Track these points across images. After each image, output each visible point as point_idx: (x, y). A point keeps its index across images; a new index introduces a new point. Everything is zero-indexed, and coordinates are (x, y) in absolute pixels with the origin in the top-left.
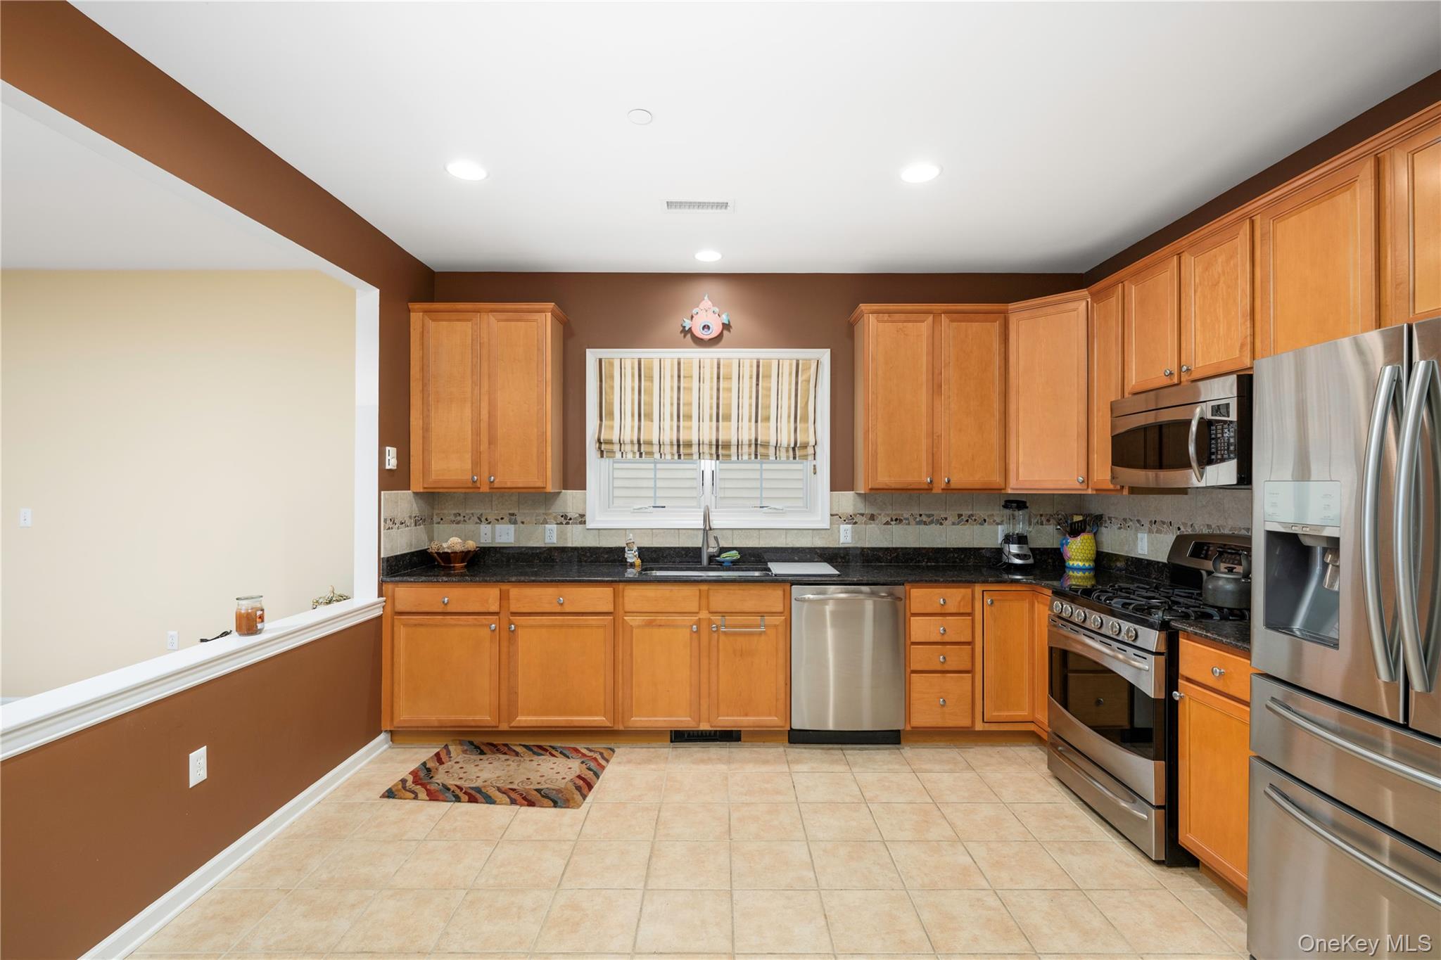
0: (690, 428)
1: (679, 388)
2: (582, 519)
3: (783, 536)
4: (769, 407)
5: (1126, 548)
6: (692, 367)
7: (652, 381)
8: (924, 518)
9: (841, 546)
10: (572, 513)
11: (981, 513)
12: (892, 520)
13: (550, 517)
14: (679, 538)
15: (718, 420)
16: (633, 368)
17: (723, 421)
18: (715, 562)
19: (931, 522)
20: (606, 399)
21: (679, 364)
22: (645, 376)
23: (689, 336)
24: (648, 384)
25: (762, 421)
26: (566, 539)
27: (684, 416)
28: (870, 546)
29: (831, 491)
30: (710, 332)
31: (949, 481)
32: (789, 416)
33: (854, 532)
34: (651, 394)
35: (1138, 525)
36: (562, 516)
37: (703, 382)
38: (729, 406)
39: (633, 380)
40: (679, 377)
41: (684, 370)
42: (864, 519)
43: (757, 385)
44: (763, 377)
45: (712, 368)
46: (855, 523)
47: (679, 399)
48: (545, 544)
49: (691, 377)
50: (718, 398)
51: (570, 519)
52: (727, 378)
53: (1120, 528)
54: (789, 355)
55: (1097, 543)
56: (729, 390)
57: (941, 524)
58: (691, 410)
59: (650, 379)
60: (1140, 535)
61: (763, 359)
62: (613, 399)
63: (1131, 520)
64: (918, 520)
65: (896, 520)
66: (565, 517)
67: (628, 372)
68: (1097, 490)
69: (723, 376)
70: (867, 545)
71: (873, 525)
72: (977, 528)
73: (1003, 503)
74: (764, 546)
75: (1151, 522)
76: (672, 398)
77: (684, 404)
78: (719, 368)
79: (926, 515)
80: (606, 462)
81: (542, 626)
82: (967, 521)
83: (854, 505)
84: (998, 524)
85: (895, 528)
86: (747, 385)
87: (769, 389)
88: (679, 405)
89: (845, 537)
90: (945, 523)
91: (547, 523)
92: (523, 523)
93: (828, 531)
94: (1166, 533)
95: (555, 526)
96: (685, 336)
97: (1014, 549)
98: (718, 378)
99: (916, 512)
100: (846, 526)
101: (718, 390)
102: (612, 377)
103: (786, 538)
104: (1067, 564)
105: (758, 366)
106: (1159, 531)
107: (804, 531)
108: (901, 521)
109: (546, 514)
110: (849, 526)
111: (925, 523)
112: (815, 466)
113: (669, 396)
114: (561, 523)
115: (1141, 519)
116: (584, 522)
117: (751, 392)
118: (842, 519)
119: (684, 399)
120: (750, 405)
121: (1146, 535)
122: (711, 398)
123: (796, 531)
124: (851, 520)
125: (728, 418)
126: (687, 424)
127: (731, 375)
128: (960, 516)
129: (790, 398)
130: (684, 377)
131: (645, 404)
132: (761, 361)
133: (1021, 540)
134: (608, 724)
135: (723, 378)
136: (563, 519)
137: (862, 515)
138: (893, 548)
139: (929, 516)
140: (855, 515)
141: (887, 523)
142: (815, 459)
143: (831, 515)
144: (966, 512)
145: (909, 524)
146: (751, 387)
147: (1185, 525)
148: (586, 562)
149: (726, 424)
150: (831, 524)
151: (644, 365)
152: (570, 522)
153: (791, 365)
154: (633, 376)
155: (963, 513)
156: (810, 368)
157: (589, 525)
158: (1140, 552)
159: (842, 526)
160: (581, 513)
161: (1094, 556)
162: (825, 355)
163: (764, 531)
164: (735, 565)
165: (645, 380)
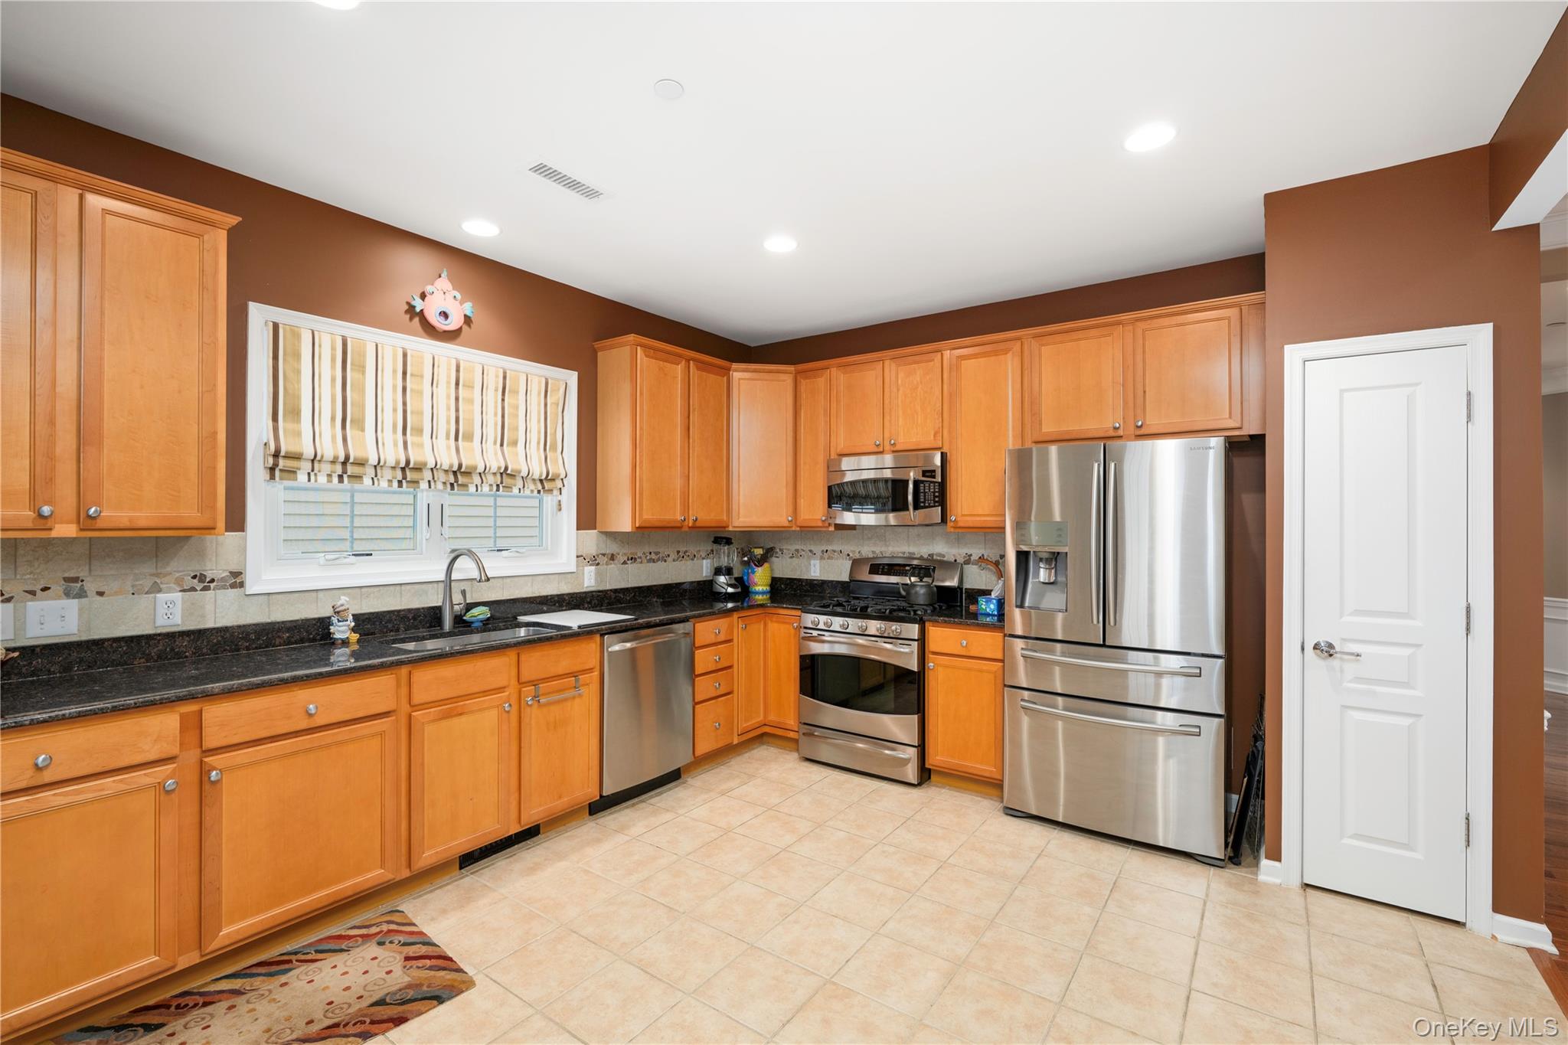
0: (421, 446)
1: (404, 389)
2: (236, 580)
3: (529, 584)
4: (516, 429)
5: (798, 573)
6: (422, 363)
7: (364, 373)
8: (653, 556)
9: (584, 590)
10: (216, 569)
11: (692, 549)
12: (628, 560)
13: (165, 580)
14: (401, 597)
15: (457, 439)
16: (333, 349)
17: (463, 440)
18: (461, 624)
19: (658, 560)
20: (285, 389)
21: (405, 355)
22: (352, 364)
23: (416, 320)
24: (357, 376)
25: (508, 445)
26: (203, 616)
27: (412, 429)
28: (610, 588)
29: (578, 529)
30: (447, 322)
31: (696, 519)
32: (538, 443)
33: (598, 574)
34: (362, 391)
35: (810, 554)
36: (194, 577)
37: (437, 387)
38: (471, 422)
39: (333, 367)
40: (405, 373)
41: (412, 365)
42: (606, 559)
43: (503, 400)
44: (510, 391)
45: (449, 369)
46: (598, 564)
47: (405, 404)
48: (156, 627)
49: (422, 376)
50: (457, 410)
51: (212, 581)
52: (469, 387)
53: (791, 557)
54: (538, 372)
55: (772, 570)
56: (471, 401)
57: (665, 561)
58: (422, 421)
59: (361, 368)
60: (812, 562)
61: (511, 370)
62: (299, 389)
63: (804, 551)
64: (648, 558)
65: (632, 559)
66: (201, 578)
67: (325, 352)
68: (800, 527)
69: (464, 382)
70: (608, 587)
71: (613, 566)
72: (689, 562)
73: (712, 539)
74: (508, 598)
75: (823, 551)
76: (394, 401)
77: (412, 413)
78: (458, 371)
79: (655, 553)
80: (279, 486)
81: (268, 760)
82: (683, 557)
83: (597, 545)
84: (703, 559)
85: (631, 567)
86: (492, 397)
87: (517, 407)
88: (405, 412)
89: (589, 581)
90: (669, 559)
91: (160, 591)
92: (101, 594)
93: (573, 575)
94: (837, 559)
95: (180, 594)
96: (411, 319)
97: (722, 579)
98: (457, 384)
99: (647, 550)
100: (590, 567)
101: (457, 399)
102: (297, 356)
103: (532, 585)
104: (750, 589)
105: (505, 378)
106: (830, 558)
107: (550, 576)
108: (635, 559)
109: (157, 575)
110: (593, 567)
111: (654, 561)
112: (560, 501)
113: (390, 397)
114: (193, 589)
115: (812, 549)
116: (242, 585)
117: (496, 407)
118: (587, 560)
119: (411, 405)
120: (496, 424)
121: (818, 561)
122: (448, 409)
123: (542, 577)
124: (594, 561)
125: (469, 437)
126: (416, 439)
127: (473, 383)
128: (678, 552)
129: (539, 421)
130: (412, 375)
131: (352, 405)
132: (508, 372)
133: (729, 571)
134: (390, 876)
135: (464, 386)
136: (196, 581)
137: (604, 555)
138: (631, 588)
139: (657, 553)
140: (598, 556)
141: (625, 563)
142: (561, 494)
143: (577, 557)
144: (682, 549)
145: (641, 562)
146: (496, 402)
147: (854, 552)
148: (248, 648)
149: (467, 444)
150: (578, 566)
151: (352, 346)
152: (212, 585)
153: (540, 383)
154: (333, 360)
155: (681, 550)
156: (559, 389)
157: (251, 588)
158: (813, 574)
159: (586, 568)
160: (235, 568)
161: (769, 582)
162: (572, 378)
163: (508, 580)
164: (487, 625)
165: (352, 369)
